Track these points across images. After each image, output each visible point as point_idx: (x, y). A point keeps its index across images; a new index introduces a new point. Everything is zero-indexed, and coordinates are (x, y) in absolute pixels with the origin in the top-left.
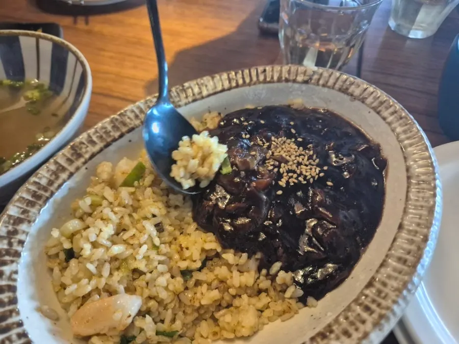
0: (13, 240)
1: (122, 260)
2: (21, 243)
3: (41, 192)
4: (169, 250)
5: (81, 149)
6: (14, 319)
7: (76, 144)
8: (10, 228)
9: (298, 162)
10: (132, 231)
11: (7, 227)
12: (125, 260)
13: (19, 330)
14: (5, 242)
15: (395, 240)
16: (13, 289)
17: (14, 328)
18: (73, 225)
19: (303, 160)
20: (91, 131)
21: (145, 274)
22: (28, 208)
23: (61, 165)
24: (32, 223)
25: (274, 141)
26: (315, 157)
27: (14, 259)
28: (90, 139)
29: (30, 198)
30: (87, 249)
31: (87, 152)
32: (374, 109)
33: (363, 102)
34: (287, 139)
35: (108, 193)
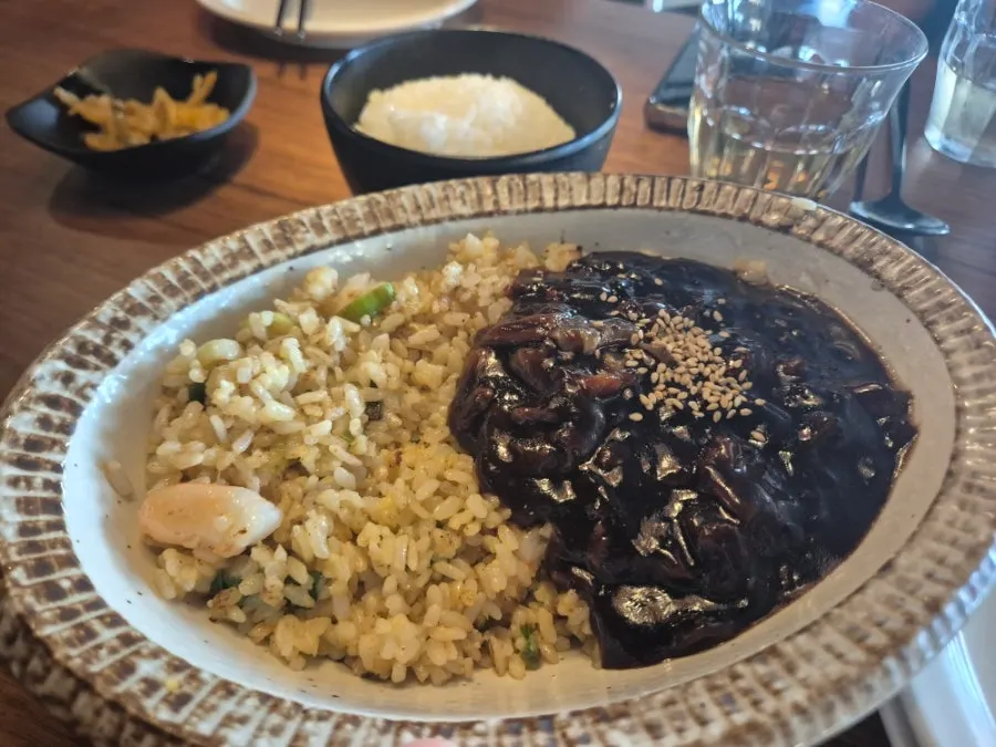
0: (114, 335)
1: (280, 435)
2: (127, 346)
3: (195, 278)
4: (373, 453)
5: (294, 232)
6: (53, 456)
7: (290, 222)
8: (121, 314)
9: (700, 374)
10: (321, 395)
11: (116, 311)
12: (285, 438)
13: (52, 476)
14: (102, 332)
15: (860, 590)
16: (75, 410)
17: (45, 469)
18: (225, 348)
19: (713, 372)
20: (326, 208)
21: (307, 474)
22: (164, 296)
23: (248, 247)
24: (158, 322)
25: (663, 319)
26: (743, 374)
27: (104, 366)
28: (317, 221)
29: (174, 281)
30: (224, 391)
31: (301, 241)
32: (922, 315)
33: (900, 296)
34: (695, 325)
35: (309, 319)
